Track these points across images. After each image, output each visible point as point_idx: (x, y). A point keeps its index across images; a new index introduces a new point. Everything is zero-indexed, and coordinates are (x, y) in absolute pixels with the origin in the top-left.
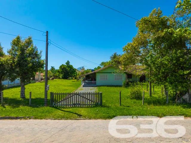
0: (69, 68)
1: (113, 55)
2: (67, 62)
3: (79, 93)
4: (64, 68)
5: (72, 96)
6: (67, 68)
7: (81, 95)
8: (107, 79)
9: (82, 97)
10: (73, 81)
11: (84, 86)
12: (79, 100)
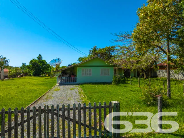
0: (41, 63)
1: (93, 48)
2: (39, 56)
3: (55, 107)
4: (35, 63)
5: (34, 118)
6: (39, 63)
7: (61, 113)
8: (90, 74)
9: (64, 118)
10: (46, 79)
11: (60, 85)
12: (55, 128)
